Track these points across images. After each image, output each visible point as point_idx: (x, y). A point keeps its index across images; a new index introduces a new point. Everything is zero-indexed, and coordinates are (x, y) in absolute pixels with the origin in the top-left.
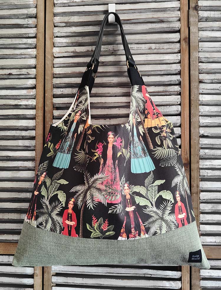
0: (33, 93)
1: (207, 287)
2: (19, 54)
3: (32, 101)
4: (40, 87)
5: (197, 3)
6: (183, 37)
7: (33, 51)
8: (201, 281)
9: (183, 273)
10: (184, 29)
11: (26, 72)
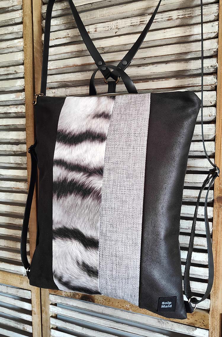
0: (22, 97)
2: (6, 48)
3: (21, 108)
4: (29, 89)
7: (20, 41)
11: (14, 71)
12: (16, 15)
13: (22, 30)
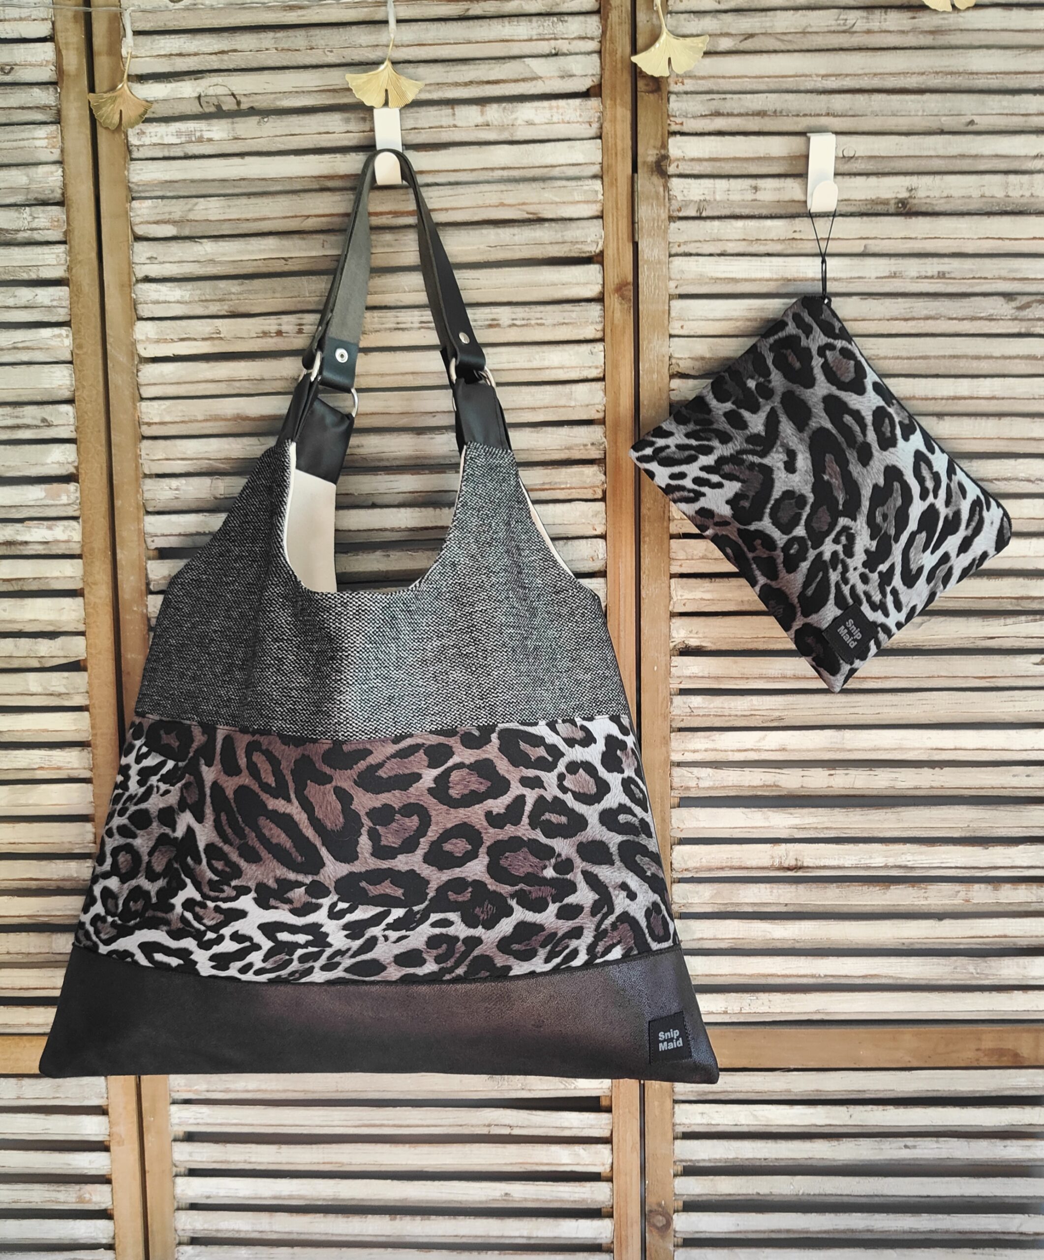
0: (68, 496)
1: (698, 1161)
2: (9, 349)
3: (66, 528)
4: (95, 476)
5: (664, 146)
6: (613, 280)
7: (60, 336)
8: (678, 1142)
9: (618, 1117)
10: (618, 249)
11: (39, 418)
12: (46, 256)
13: (66, 303)
